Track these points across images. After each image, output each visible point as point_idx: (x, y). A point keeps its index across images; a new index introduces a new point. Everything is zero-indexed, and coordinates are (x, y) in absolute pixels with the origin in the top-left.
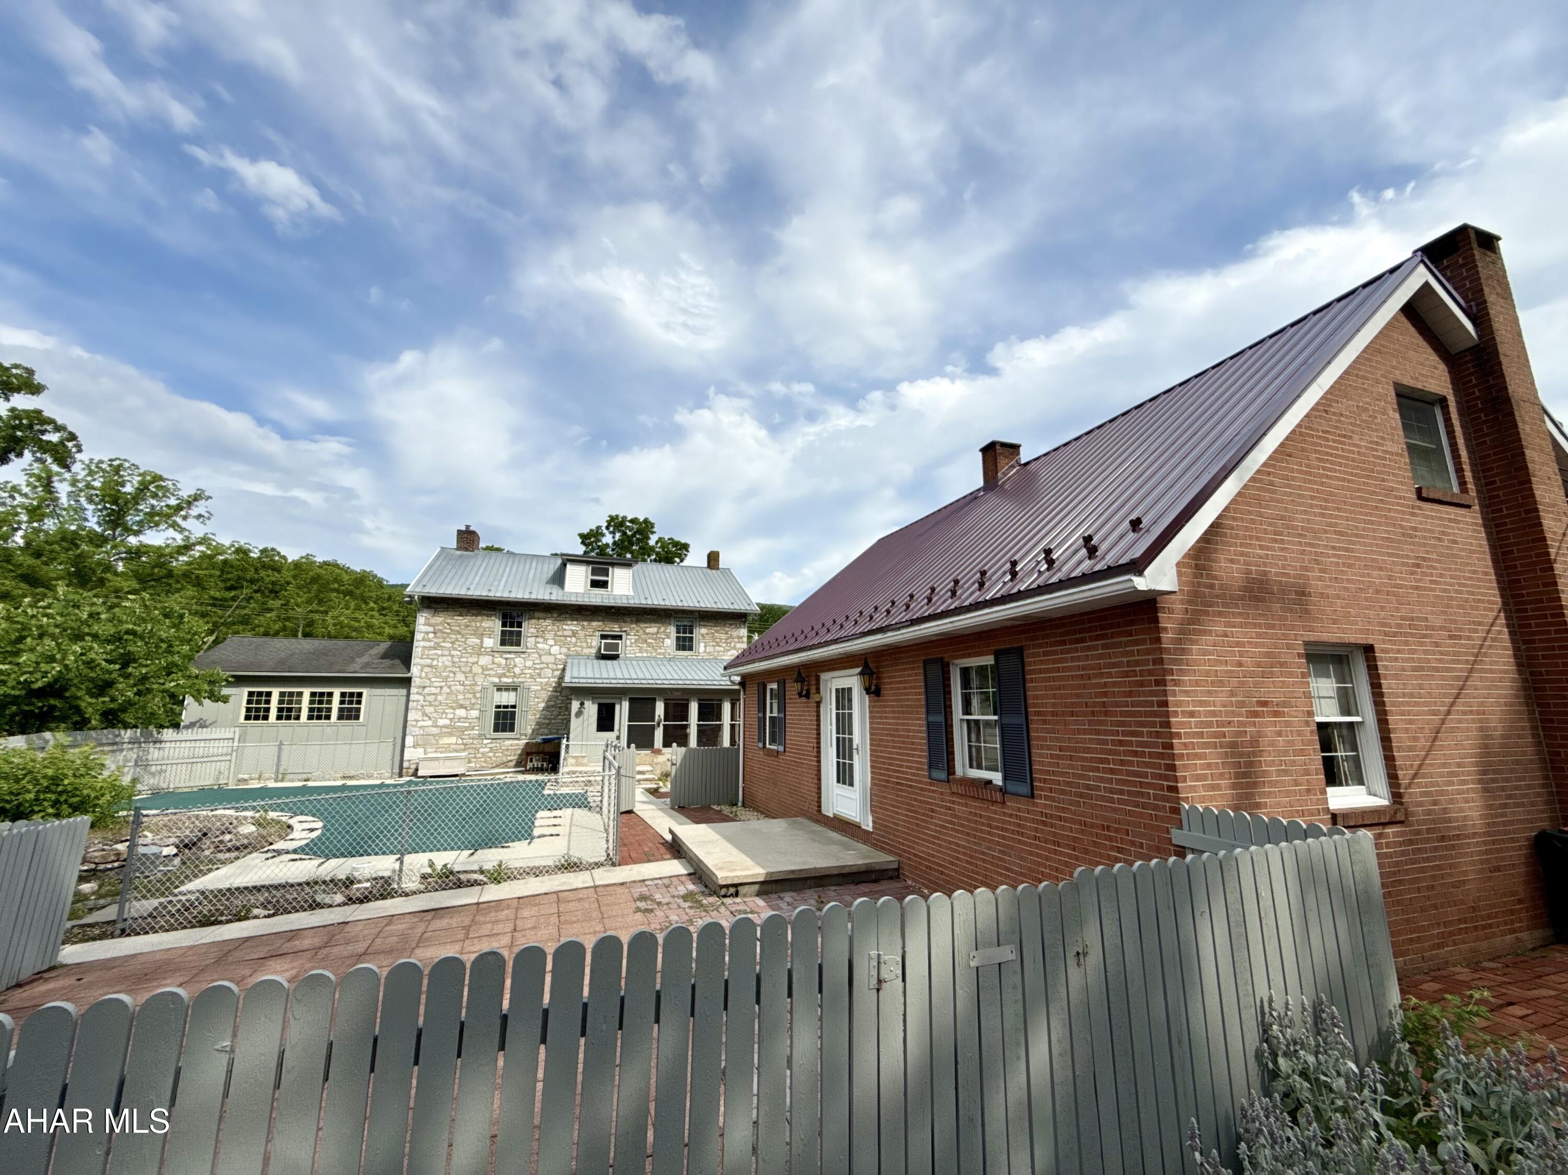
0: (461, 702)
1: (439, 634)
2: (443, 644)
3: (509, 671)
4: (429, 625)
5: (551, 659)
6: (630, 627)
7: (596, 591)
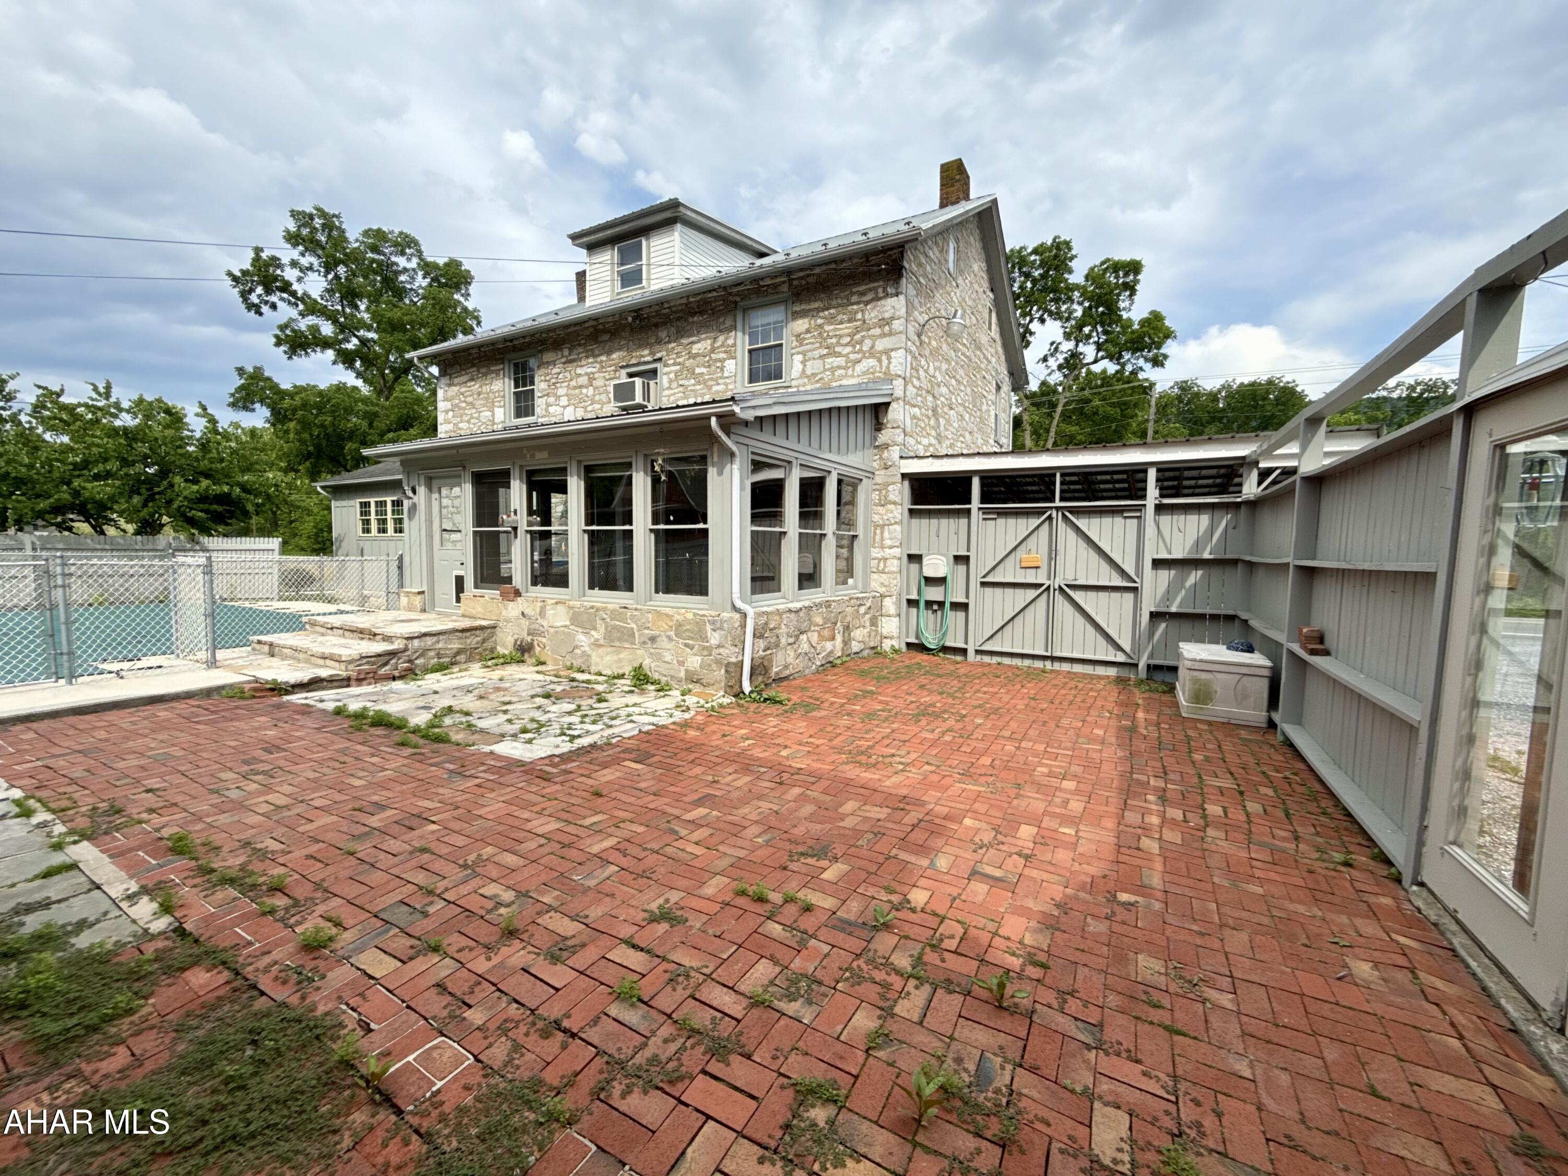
6: (667, 349)
7: (628, 292)
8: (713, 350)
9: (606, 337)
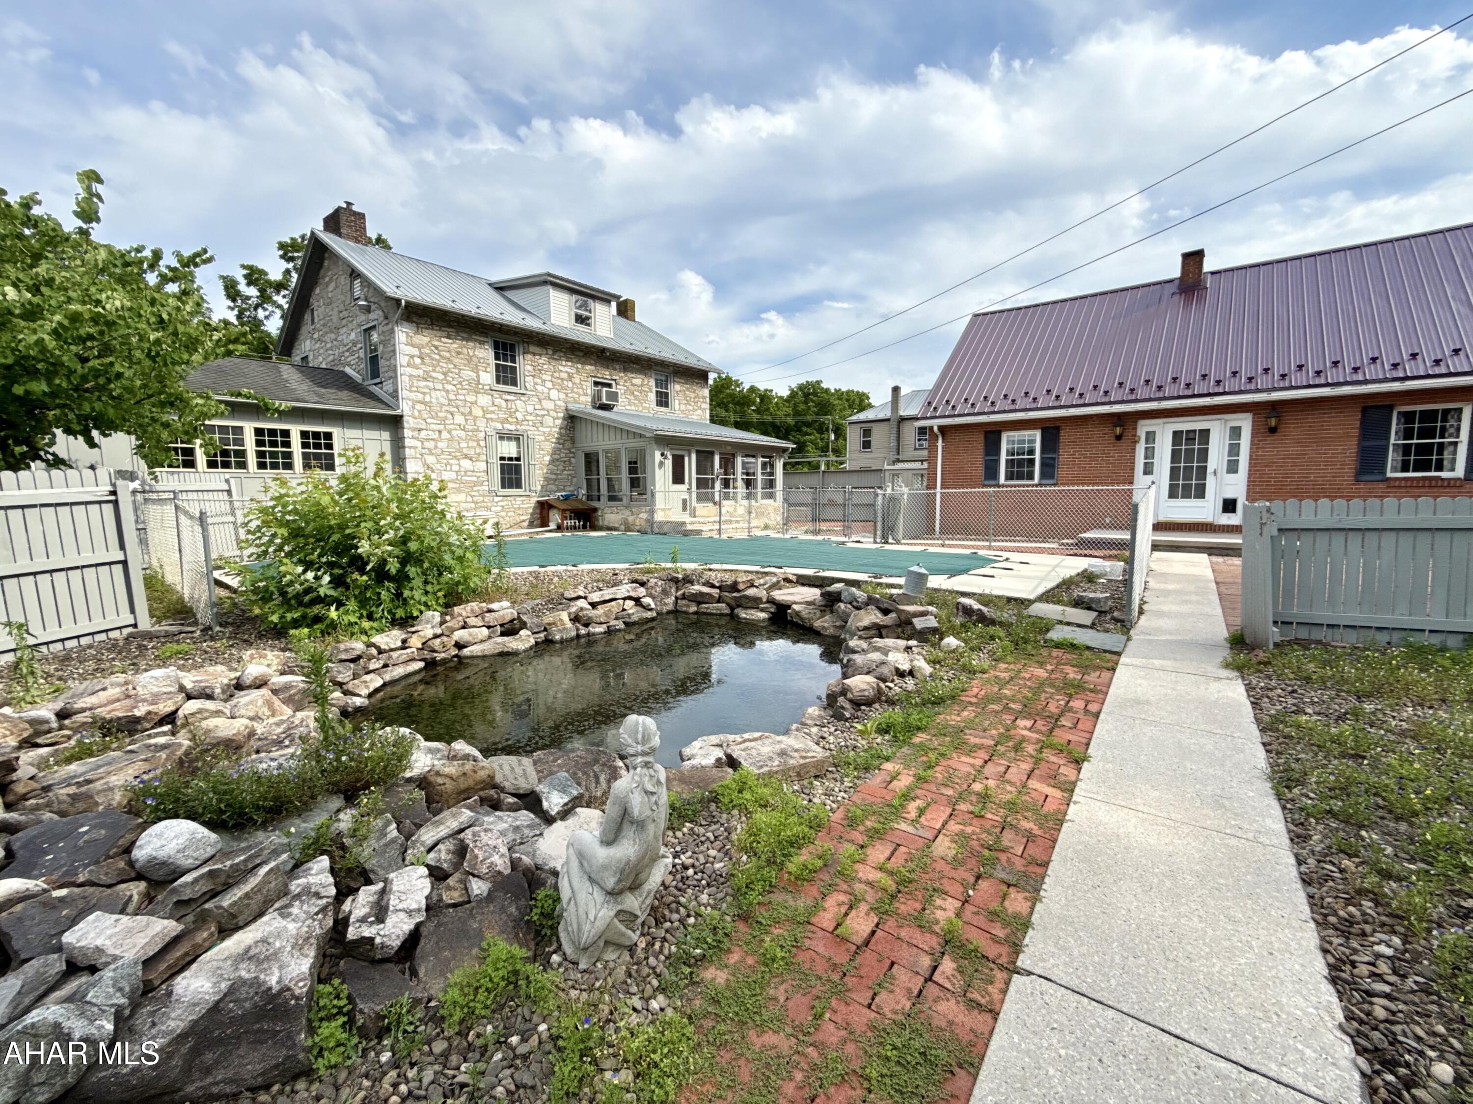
0: (465, 451)
1: (427, 360)
2: (434, 374)
3: (511, 416)
4: (413, 346)
5: (550, 405)
6: (619, 376)
7: (582, 328)
8: (642, 385)
9: (581, 354)
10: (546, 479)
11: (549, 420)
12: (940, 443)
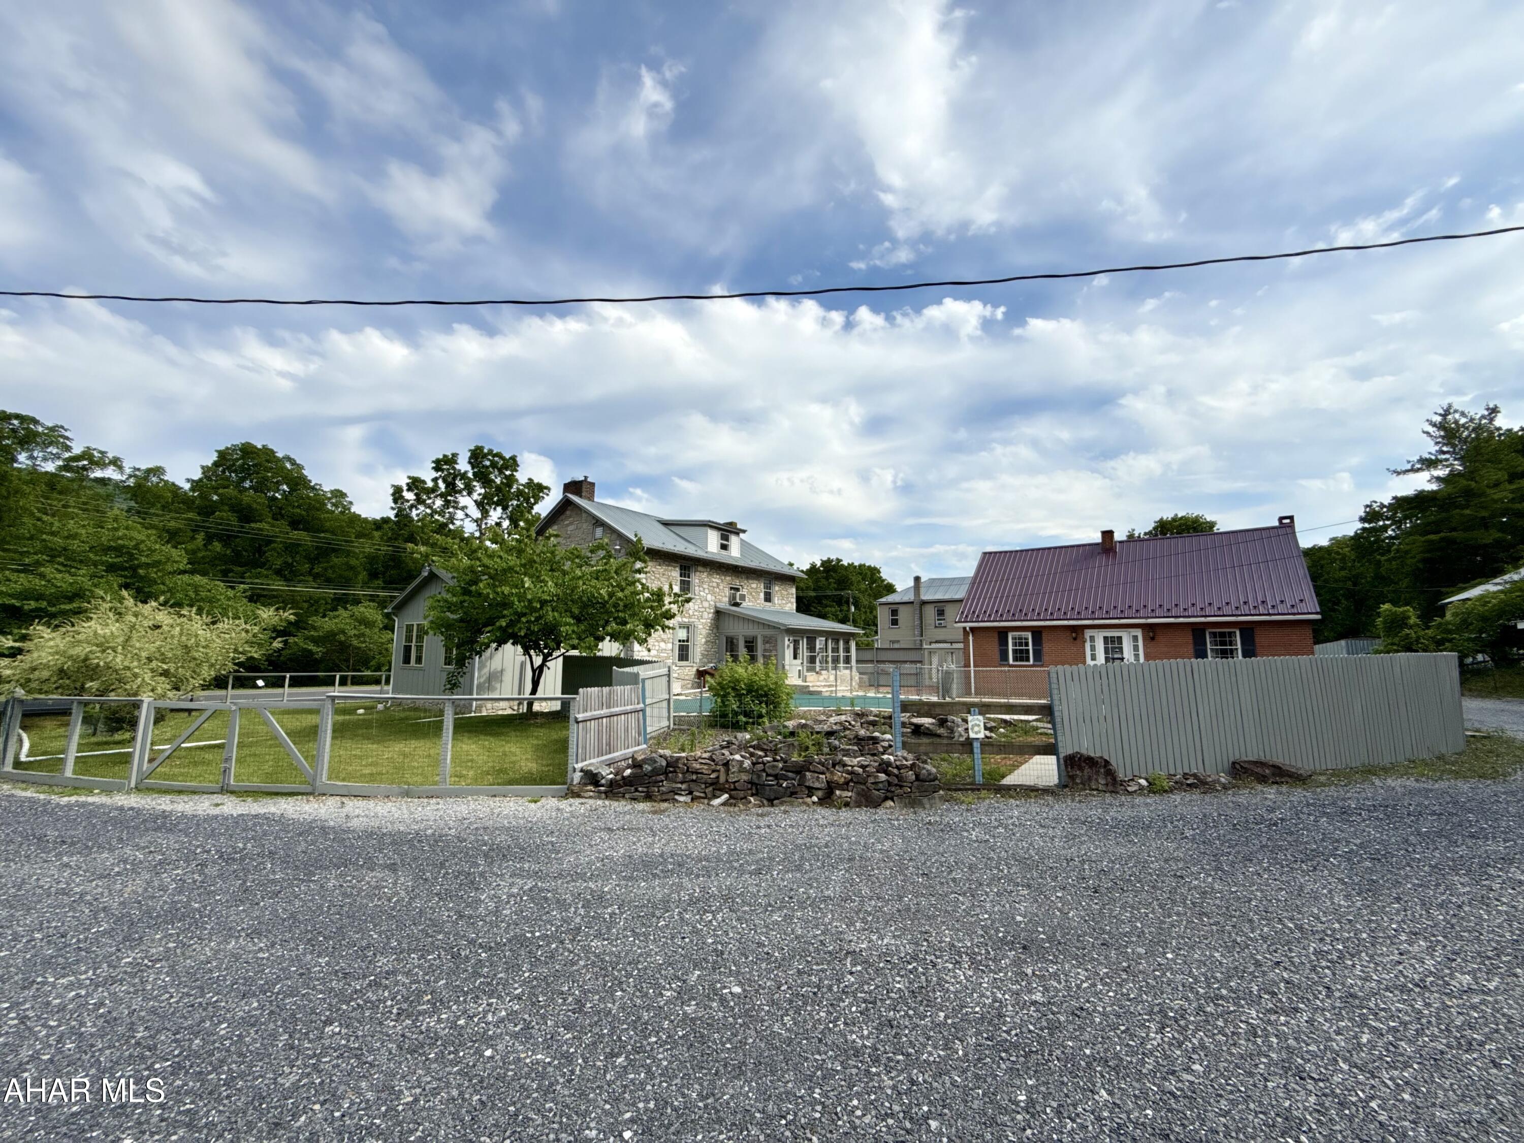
0: (662, 636)
6: (744, 583)
7: (723, 552)
8: (757, 588)
9: (724, 570)
10: (703, 655)
11: (705, 615)
12: (971, 638)
